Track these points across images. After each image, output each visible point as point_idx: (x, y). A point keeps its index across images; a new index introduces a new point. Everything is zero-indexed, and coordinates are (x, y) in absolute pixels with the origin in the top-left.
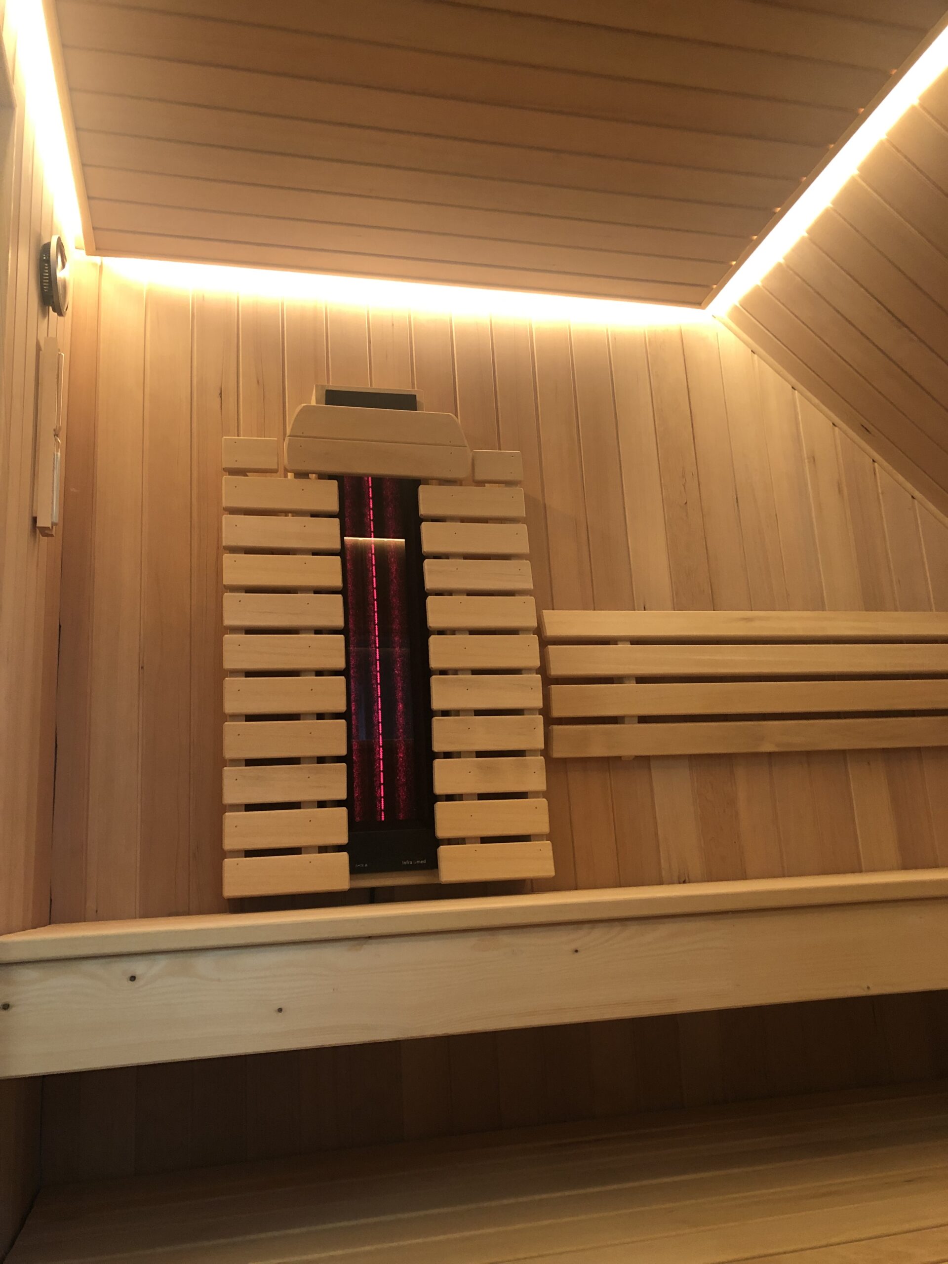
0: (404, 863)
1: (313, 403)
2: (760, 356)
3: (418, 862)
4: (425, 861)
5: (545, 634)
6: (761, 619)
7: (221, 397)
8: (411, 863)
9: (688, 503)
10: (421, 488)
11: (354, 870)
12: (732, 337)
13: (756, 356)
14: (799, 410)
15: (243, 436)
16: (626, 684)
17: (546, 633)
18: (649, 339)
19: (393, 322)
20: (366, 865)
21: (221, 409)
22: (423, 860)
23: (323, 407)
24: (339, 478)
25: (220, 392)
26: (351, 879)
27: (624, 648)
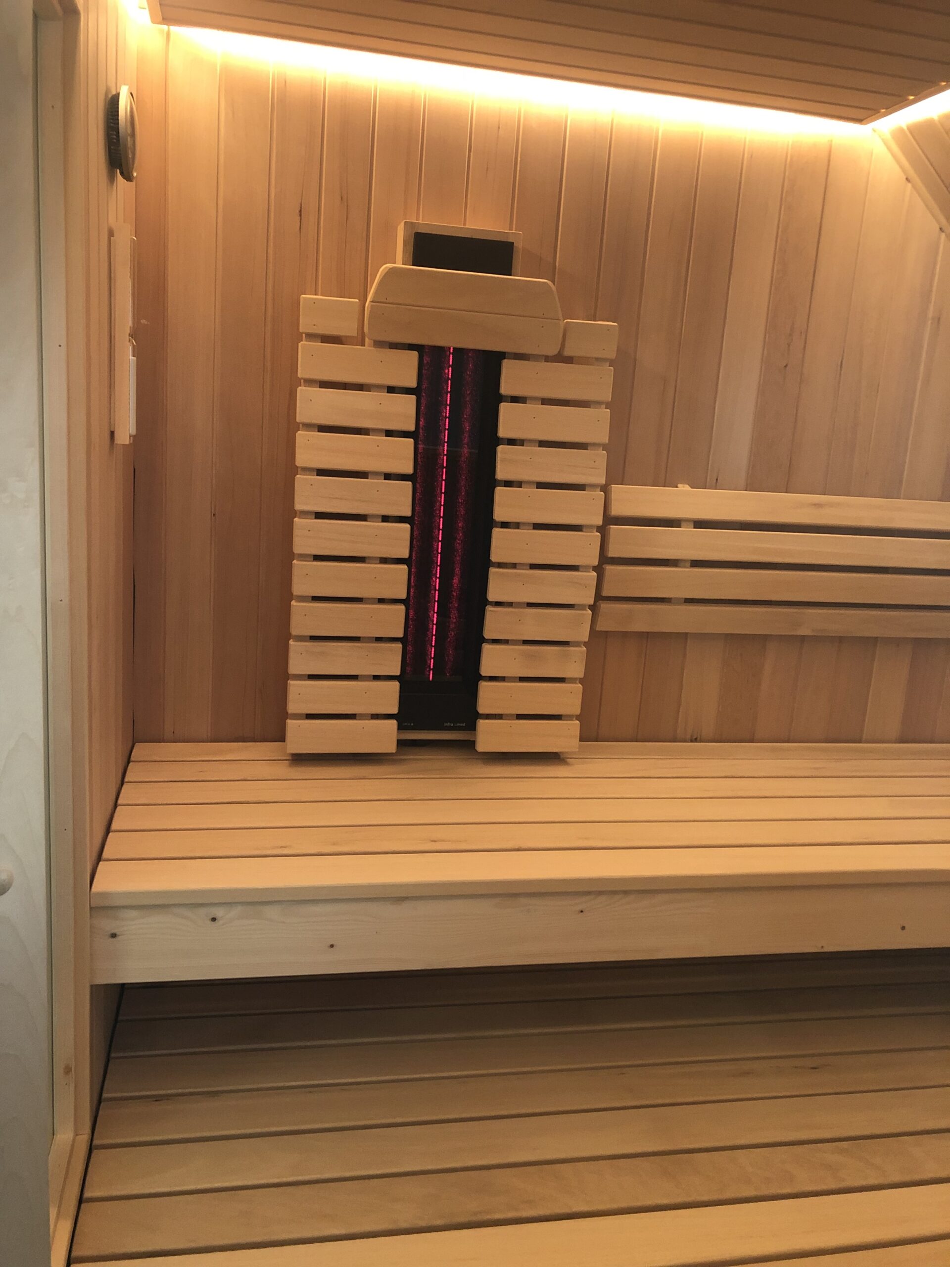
0: (446, 724)
1: (399, 265)
2: (914, 187)
3: (458, 724)
4: (465, 724)
5: (609, 513)
6: (831, 505)
7: (300, 215)
8: (452, 725)
9: (788, 366)
10: (506, 364)
11: (400, 728)
12: (889, 157)
13: (909, 185)
14: (939, 259)
15: (322, 295)
16: (680, 567)
17: (611, 512)
18: (791, 159)
19: (499, 124)
20: (412, 724)
21: (300, 232)
22: (463, 723)
23: (409, 269)
24: (418, 348)
25: (299, 209)
26: (398, 732)
27: (687, 530)
